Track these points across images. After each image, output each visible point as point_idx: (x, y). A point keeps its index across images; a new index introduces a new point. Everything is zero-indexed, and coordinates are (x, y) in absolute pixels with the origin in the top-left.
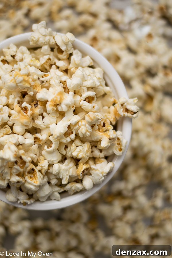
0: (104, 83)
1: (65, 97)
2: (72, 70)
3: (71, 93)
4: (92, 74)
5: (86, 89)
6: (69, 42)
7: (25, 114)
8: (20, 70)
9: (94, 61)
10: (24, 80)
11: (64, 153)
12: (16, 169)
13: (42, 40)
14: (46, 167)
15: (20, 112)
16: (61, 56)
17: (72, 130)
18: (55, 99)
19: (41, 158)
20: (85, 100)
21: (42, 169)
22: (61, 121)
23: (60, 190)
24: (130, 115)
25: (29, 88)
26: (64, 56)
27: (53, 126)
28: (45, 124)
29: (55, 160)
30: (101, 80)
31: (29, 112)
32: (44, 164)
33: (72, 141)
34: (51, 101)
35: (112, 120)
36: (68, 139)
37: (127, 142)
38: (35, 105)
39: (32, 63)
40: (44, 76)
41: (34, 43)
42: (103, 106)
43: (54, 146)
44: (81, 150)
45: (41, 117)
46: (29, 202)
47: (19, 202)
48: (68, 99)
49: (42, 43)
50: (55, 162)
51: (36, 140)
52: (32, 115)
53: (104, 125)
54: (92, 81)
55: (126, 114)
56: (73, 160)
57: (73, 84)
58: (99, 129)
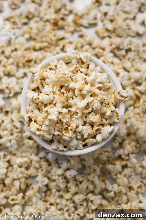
0: (108, 81)
1: (85, 86)
2: (90, 73)
3: (89, 85)
4: (101, 75)
5: (97, 83)
6: (87, 57)
7: (63, 96)
8: (60, 72)
9: (102, 69)
10: (62, 77)
11: (85, 120)
12: (58, 127)
13: (72, 56)
14: (75, 127)
15: (60, 95)
16: (83, 66)
17: (90, 106)
18: (80, 87)
19: (72, 122)
20: (97, 89)
21: (72, 128)
22: (83, 100)
23: (83, 143)
24: (123, 99)
25: (65, 82)
26: (85, 66)
27: (79, 103)
28: (74, 103)
29: (80, 123)
30: (106, 79)
31: (65, 95)
32: (73, 125)
33: (90, 113)
34: (78, 89)
35: (113, 102)
36: (88, 111)
37: (122, 115)
38: (68, 92)
39: (66, 69)
40: (73, 76)
41: (68, 58)
42: (108, 95)
43: (79, 115)
44: (95, 118)
45: (72, 98)
46: (64, 149)
47: (59, 150)
48: (87, 87)
49: (72, 57)
50: (80, 124)
51: (69, 112)
52: (67, 96)
53: (108, 104)
54: (101, 79)
55: (121, 98)
56: (90, 125)
57: (90, 79)
58: (105, 106)
